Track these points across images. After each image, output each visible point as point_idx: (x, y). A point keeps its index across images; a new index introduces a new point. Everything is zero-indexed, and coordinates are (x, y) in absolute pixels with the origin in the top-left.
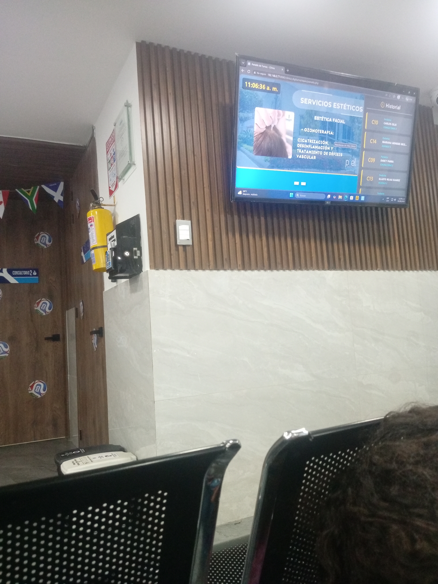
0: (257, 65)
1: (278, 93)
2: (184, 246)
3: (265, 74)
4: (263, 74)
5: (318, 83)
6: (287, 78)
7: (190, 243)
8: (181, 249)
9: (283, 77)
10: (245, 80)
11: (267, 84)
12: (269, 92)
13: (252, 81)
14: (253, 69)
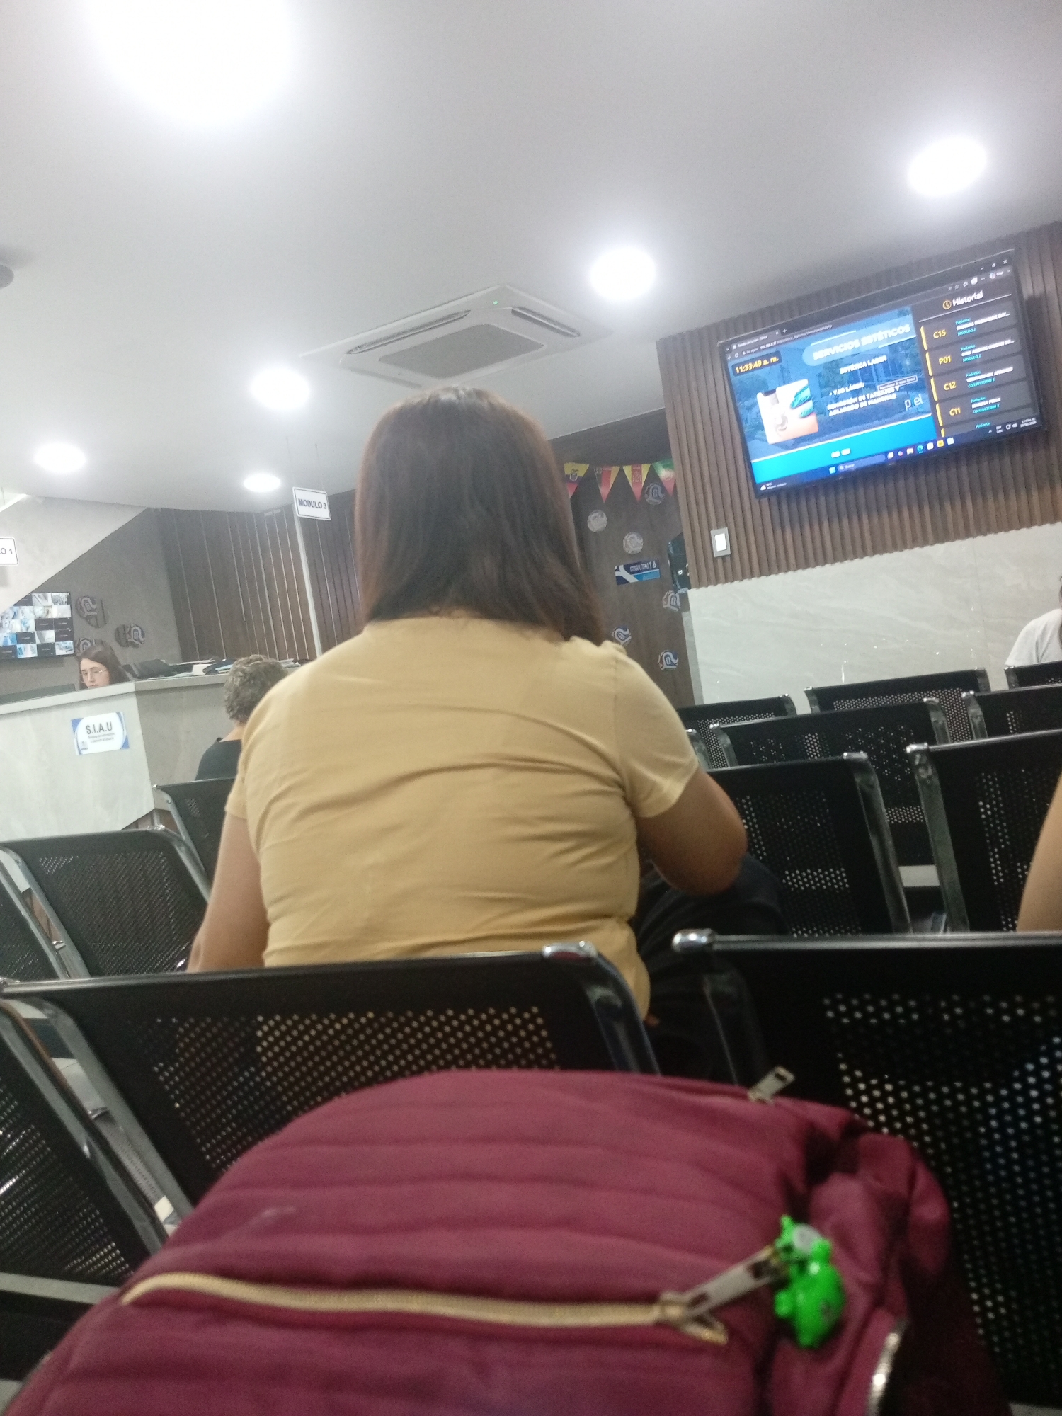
0: (744, 344)
1: (780, 361)
2: (723, 558)
3: (757, 349)
4: (754, 350)
5: (830, 326)
6: (787, 340)
7: (729, 553)
8: (720, 561)
9: (781, 341)
10: (734, 367)
11: (762, 358)
12: (767, 366)
13: (743, 364)
14: (740, 350)
